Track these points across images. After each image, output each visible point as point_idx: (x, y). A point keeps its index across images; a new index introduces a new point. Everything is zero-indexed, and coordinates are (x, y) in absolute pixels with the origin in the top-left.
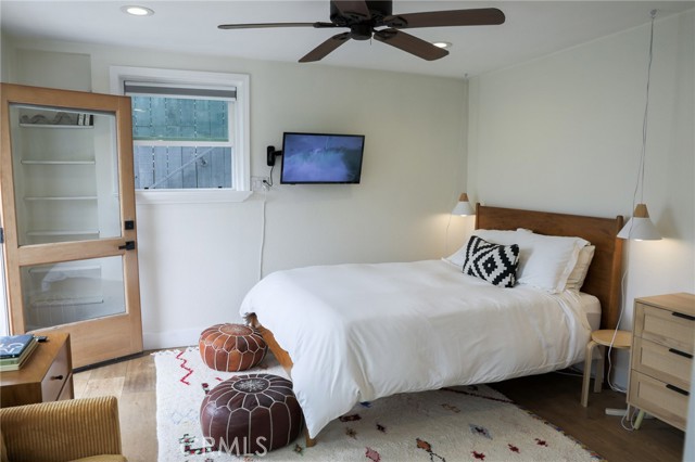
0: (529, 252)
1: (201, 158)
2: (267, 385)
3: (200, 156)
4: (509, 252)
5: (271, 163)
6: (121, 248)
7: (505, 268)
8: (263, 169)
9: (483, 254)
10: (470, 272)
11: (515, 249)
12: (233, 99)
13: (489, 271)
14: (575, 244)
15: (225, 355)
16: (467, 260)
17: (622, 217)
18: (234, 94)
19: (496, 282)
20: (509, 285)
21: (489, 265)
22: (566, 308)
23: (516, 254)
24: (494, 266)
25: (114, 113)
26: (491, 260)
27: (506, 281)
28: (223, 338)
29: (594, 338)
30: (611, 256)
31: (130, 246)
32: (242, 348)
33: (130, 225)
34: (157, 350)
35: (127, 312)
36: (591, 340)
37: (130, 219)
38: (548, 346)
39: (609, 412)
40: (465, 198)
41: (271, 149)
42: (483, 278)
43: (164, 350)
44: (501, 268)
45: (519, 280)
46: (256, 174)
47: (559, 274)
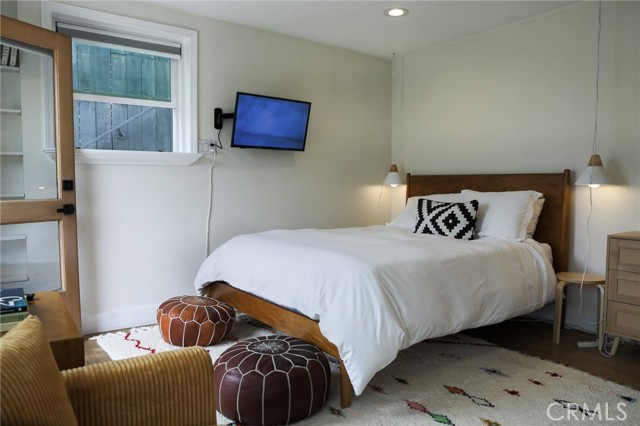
0: (486, 207)
1: (118, 130)
2: (286, 346)
3: (117, 127)
4: (470, 208)
5: (218, 126)
6: (59, 211)
7: (468, 223)
8: (210, 133)
9: (443, 212)
10: (427, 231)
11: (475, 203)
12: (177, 57)
13: (450, 227)
14: (531, 196)
15: (197, 326)
16: (422, 219)
17: (569, 171)
18: (179, 51)
19: (459, 236)
20: (472, 238)
21: (451, 221)
22: (535, 253)
23: (476, 209)
24: (456, 222)
25: (50, 52)
26: (452, 216)
27: (469, 234)
28: (191, 309)
29: (560, 278)
30: (560, 207)
31: (68, 210)
32: (214, 317)
33: (68, 185)
34: (97, 334)
35: (64, 289)
36: (559, 281)
37: (68, 178)
38: (530, 288)
39: (581, 344)
40: (394, 169)
41: (218, 112)
42: (443, 234)
43: (105, 333)
44: (463, 222)
45: (480, 234)
46: (203, 137)
47: (520, 223)
